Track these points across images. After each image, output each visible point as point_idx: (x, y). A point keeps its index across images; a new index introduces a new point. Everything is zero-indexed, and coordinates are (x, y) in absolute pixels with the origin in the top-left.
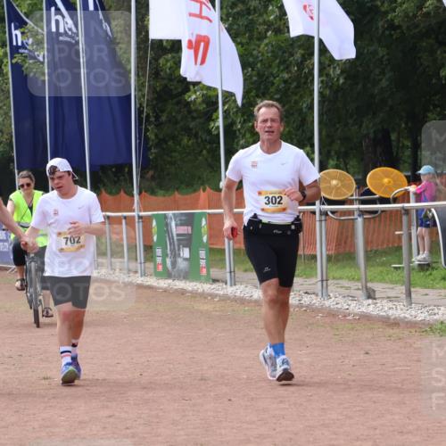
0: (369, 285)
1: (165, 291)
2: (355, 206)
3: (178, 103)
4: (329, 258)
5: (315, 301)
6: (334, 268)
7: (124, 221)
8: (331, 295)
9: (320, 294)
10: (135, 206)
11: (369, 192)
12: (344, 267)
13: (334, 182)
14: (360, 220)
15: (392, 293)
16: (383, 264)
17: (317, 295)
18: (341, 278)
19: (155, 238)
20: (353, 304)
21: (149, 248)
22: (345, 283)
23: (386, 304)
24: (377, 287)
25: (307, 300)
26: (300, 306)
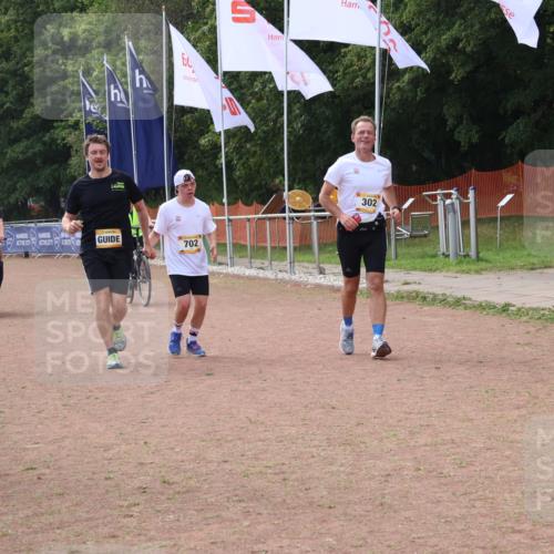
0: (321, 265)
2: (312, 214)
4: (295, 249)
5: (286, 276)
6: (298, 255)
8: (297, 272)
9: (289, 272)
13: (298, 198)
14: (315, 223)
16: (330, 252)
17: (287, 272)
20: (311, 278)
22: (306, 265)
23: (332, 278)
24: (326, 266)
25: (280, 275)
26: (276, 280)
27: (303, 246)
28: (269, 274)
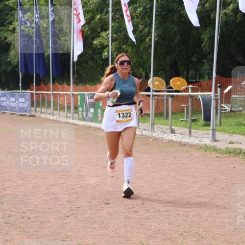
0: (173, 127)
1: (83, 126)
5: (149, 133)
7: (65, 96)
8: (156, 131)
9: (151, 130)
10: (71, 89)
12: (159, 119)
13: (156, 83)
15: (181, 131)
16: (176, 118)
17: (149, 131)
18: (158, 124)
19: (79, 104)
20: (165, 135)
21: (76, 108)
22: (160, 126)
23: (180, 136)
25: (145, 133)
26: (142, 135)
27: (159, 114)
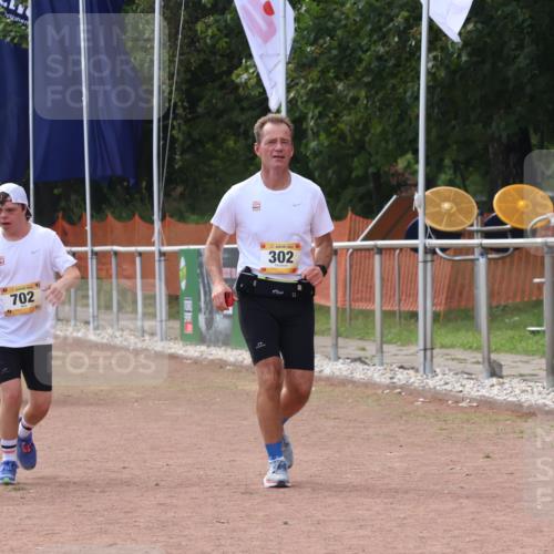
0: (494, 356)
1: (196, 362)
2: (476, 241)
3: (222, 87)
4: (436, 317)
5: (415, 379)
6: (443, 331)
7: (138, 260)
8: (438, 370)
9: (421, 369)
10: (156, 237)
11: (497, 221)
12: (458, 330)
13: (446, 206)
14: (482, 261)
15: (526, 369)
16: (514, 327)
17: (417, 371)
18: (452, 346)
19: (183, 285)
20: (469, 384)
21: (174, 300)
22: (459, 353)
23: (518, 385)
24: (505, 359)
25: (402, 377)
26: (392, 386)
27: (455, 310)
28: (376, 374)
